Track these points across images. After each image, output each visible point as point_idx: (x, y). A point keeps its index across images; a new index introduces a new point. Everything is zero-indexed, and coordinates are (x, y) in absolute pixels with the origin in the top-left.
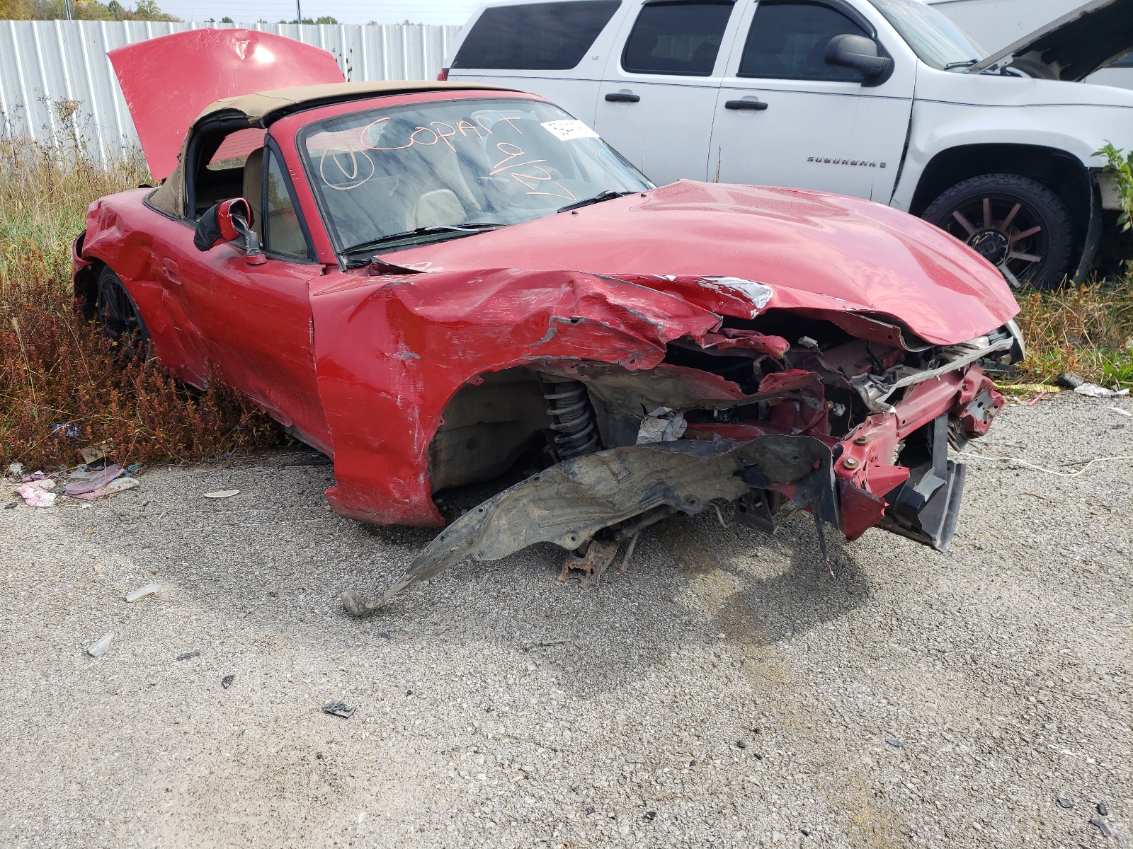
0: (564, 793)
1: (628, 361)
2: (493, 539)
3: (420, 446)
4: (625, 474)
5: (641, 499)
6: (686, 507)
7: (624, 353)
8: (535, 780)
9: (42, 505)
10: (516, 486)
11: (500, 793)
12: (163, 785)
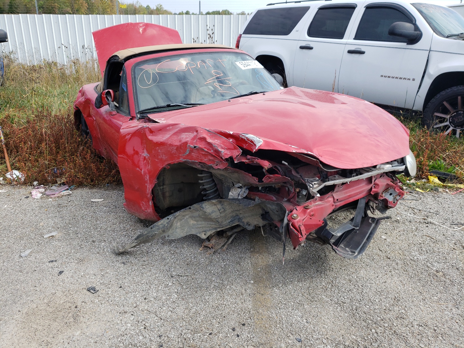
0: (155, 337)
1: (215, 165)
2: (174, 231)
3: (149, 190)
4: (223, 210)
5: (229, 221)
6: (247, 227)
7: (213, 162)
8: (147, 330)
9: (36, 198)
10: (182, 210)
11: (132, 333)
12: (19, 309)
